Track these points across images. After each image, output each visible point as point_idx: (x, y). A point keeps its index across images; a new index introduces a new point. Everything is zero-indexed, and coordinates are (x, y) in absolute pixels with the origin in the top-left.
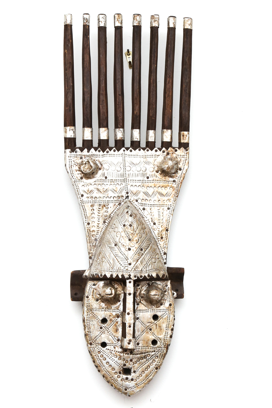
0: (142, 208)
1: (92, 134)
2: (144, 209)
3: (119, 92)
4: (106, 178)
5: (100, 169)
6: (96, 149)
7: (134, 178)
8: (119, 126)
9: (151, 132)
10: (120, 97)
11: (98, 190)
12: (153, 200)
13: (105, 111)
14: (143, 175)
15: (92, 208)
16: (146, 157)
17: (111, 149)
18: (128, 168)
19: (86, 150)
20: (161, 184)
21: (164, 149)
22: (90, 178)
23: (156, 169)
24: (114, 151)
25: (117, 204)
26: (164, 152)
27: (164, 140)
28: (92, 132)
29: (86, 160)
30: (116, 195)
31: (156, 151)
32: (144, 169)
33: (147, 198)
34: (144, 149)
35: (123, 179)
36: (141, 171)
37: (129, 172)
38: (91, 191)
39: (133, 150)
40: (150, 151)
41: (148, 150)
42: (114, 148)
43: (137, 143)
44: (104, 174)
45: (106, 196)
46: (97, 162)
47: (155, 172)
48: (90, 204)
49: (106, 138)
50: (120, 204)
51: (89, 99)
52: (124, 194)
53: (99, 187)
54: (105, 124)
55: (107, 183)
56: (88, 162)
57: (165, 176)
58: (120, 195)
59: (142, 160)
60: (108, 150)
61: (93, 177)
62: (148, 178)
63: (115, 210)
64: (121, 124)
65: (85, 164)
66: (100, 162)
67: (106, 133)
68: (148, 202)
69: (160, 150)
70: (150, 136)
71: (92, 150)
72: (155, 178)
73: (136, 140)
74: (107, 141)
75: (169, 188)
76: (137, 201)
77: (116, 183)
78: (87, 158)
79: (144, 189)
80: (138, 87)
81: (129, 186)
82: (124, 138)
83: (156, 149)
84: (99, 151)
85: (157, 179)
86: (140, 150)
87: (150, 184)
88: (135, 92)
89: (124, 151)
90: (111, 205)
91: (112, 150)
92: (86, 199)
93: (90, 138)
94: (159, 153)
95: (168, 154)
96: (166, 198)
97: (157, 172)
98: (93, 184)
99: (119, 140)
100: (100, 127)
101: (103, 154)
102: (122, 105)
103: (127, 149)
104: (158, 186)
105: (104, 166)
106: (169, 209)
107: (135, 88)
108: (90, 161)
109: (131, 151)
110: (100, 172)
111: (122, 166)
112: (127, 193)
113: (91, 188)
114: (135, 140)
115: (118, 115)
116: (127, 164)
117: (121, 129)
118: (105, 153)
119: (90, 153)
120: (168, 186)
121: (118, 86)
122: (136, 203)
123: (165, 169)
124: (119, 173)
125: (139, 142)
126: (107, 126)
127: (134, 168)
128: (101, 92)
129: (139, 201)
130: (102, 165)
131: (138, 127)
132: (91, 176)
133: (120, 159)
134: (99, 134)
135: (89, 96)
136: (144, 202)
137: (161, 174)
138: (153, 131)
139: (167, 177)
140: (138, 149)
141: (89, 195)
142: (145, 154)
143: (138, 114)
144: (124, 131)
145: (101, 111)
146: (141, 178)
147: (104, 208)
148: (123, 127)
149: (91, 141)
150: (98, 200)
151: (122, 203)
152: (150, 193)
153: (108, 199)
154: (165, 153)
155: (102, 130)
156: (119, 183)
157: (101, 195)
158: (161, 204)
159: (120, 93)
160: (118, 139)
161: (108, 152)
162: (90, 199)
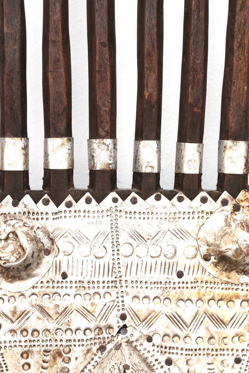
0: (163, 359)
1: (26, 155)
2: (169, 362)
3: (101, 37)
4: (64, 276)
5: (48, 252)
6: (36, 197)
7: (141, 276)
8: (102, 133)
9: (191, 149)
10: (106, 50)
11: (42, 309)
12: (194, 336)
13: (63, 89)
14: (167, 267)
15: (23, 361)
16: (175, 217)
17: (78, 195)
18: (125, 250)
19: (9, 199)
20: (218, 292)
21: (225, 195)
22: (20, 278)
23: (204, 250)
24: (88, 201)
25: (95, 349)
26: (225, 203)
27: (227, 171)
28: (26, 148)
29: (10, 229)
30: (92, 325)
31: (204, 200)
32: (169, 251)
33: (178, 331)
34: (170, 195)
35: (110, 279)
36: (162, 258)
37: (129, 260)
38: (24, 314)
39: (139, 199)
40: (186, 199)
41: (180, 199)
42: (88, 194)
43: (152, 180)
44: (58, 267)
45: (64, 328)
46: (40, 235)
47: (199, 258)
48: (19, 350)
49: (63, 165)
50: (102, 349)
51: (17, 55)
52: (114, 320)
53: (46, 303)
54: (62, 127)
55: (68, 291)
56: (14, 233)
57: (229, 270)
58: (103, 324)
59: (166, 225)
60: (69, 198)
61: (29, 276)
62: (180, 275)
63: (90, 367)
64: (107, 128)
65: (7, 239)
66: (47, 233)
67: (65, 151)
68: (179, 343)
69: (215, 196)
70: (186, 159)
71: (27, 199)
72: (199, 276)
73: (149, 170)
74: (69, 173)
75: (238, 302)
76: (149, 339)
77: (92, 291)
78: (13, 222)
79: (170, 308)
80: (154, 22)
81: (128, 300)
82: (115, 163)
83: (202, 194)
84: (46, 203)
85: (206, 277)
86: (158, 198)
87: (187, 293)
88: (147, 37)
89: (115, 200)
90: (78, 352)
91: (83, 200)
92: (9, 337)
93: (20, 168)
94: (211, 205)
95: (237, 208)
96: (229, 332)
97: (206, 258)
98: (27, 294)
99: (102, 171)
100: (48, 135)
101: (56, 210)
102: (109, 74)
103: (124, 194)
104: (208, 297)
105: (59, 242)
106: (238, 361)
107: (147, 24)
108: (18, 232)
109: (134, 201)
110: (48, 260)
111: (109, 245)
112: (123, 317)
113: (22, 305)
114: (145, 170)
115: (99, 102)
116: (124, 237)
117: (109, 141)
118: (62, 206)
119: (20, 208)
120: (237, 297)
121: (98, 20)
122: (147, 345)
123: (230, 254)
124: (102, 261)
125: (157, 176)
126: (68, 133)
127: (141, 249)
128: (52, 36)
129: (157, 340)
130: (52, 241)
131: (154, 134)
132: (23, 274)
133: (106, 224)
134: (46, 155)
135: (17, 47)
136: (168, 343)
137: (216, 265)
138: (195, 145)
139: (234, 274)
140: (153, 197)
141: (15, 326)
142: (173, 210)
143: (155, 98)
144: (115, 145)
145: (51, 91)
146: (163, 278)
147: (59, 360)
148: (112, 135)
149: (25, 174)
150: (41, 337)
151: (109, 347)
152: (187, 318)
153: (69, 335)
154: (229, 207)
155: (55, 142)
156: (102, 291)
157: (51, 325)
158: (216, 346)
159: (105, 39)
160: (98, 167)
161: (69, 205)
162: (19, 337)
